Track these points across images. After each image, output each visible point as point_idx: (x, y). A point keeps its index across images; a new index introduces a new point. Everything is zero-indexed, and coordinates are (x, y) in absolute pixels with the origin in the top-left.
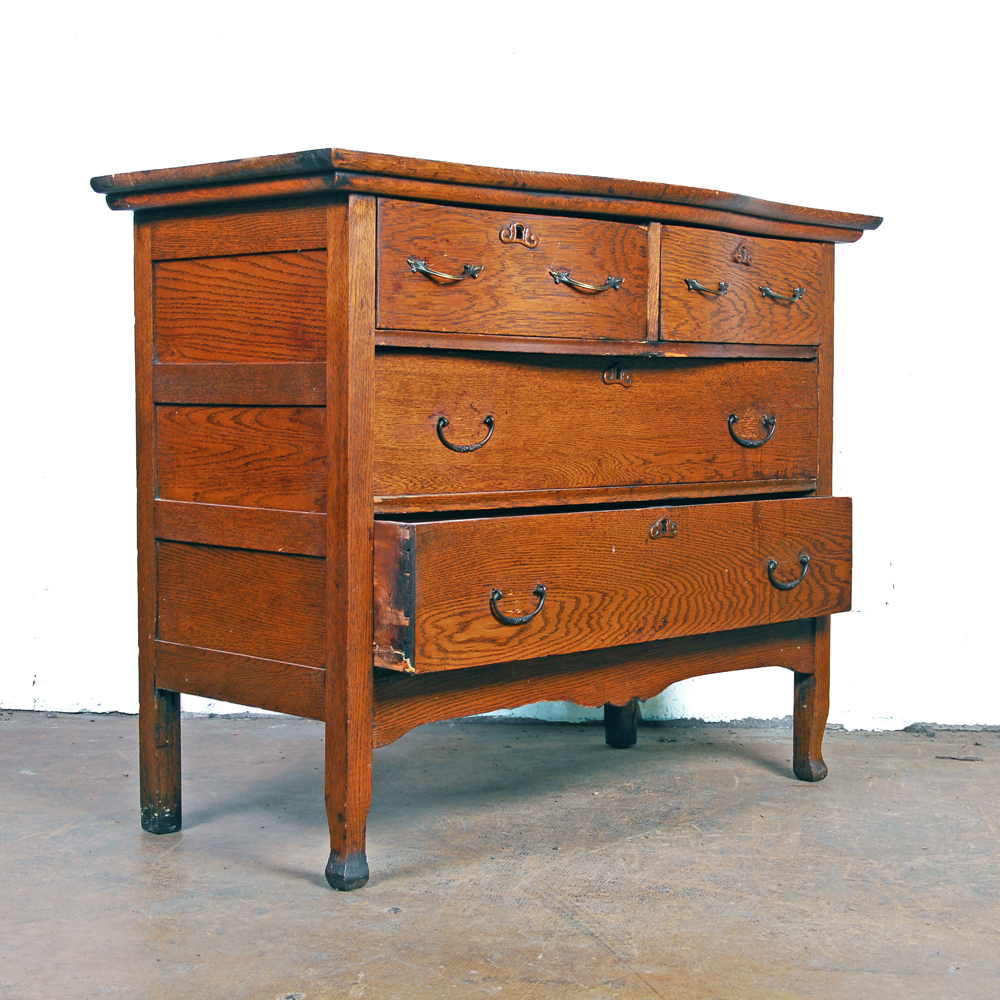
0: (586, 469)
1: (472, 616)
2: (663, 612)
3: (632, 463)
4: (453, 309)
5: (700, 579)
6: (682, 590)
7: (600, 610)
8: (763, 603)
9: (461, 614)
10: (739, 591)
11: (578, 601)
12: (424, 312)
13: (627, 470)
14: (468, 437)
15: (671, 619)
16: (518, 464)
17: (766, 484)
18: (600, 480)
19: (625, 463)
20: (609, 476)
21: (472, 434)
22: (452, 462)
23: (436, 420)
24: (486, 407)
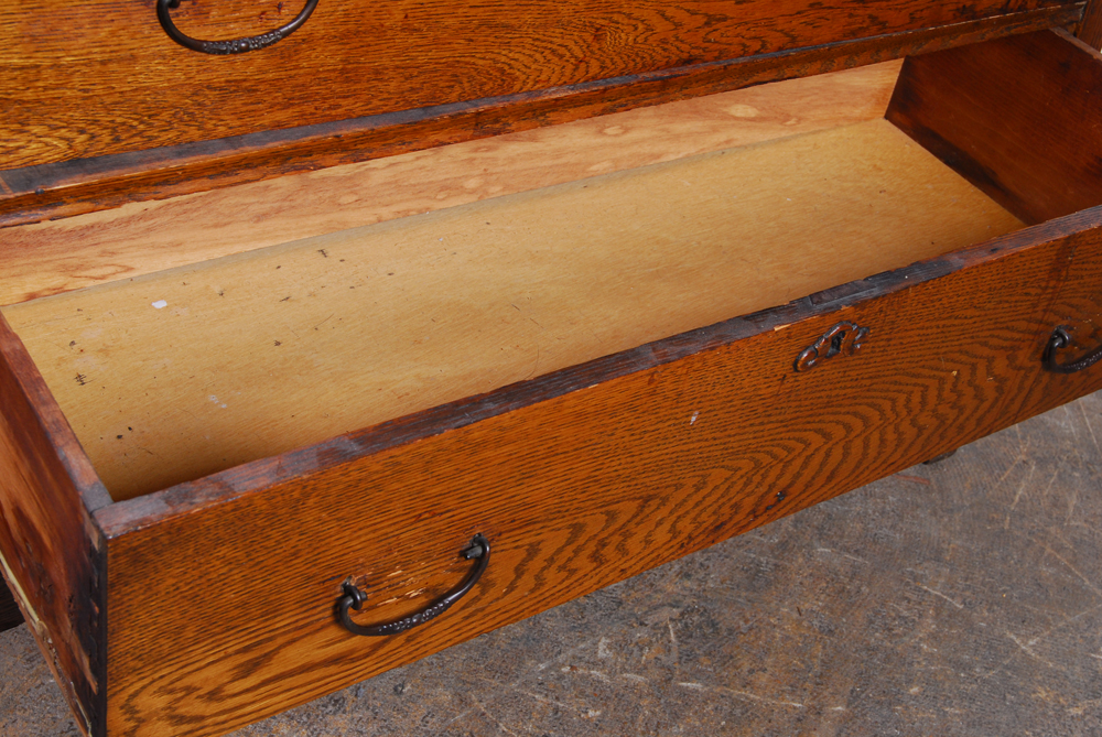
0: (562, 51)
1: (280, 641)
2: (783, 482)
3: (678, 25)
7: (632, 525)
8: (1013, 400)
9: (246, 650)
11: (577, 529)
13: (664, 41)
14: (248, 19)
16: (386, 62)
17: (977, 26)
18: (594, 68)
19: (661, 27)
20: (616, 59)
21: (259, 11)
22: (203, 77)
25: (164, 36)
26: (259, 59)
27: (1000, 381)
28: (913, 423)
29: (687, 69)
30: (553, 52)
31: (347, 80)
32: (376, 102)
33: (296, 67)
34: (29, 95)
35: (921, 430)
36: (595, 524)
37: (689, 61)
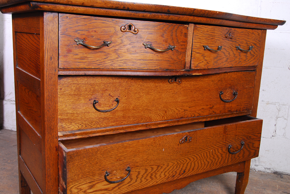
0: (160, 115)
1: (96, 182)
2: (184, 168)
3: (179, 111)
4: (98, 59)
5: (200, 155)
6: (192, 159)
7: (156, 171)
8: (225, 159)
9: (90, 183)
10: (216, 157)
11: (146, 170)
12: (83, 61)
13: (177, 114)
14: (107, 107)
15: (187, 170)
16: (130, 115)
17: (232, 114)
18: (166, 118)
19: (176, 111)
20: (169, 116)
21: (109, 105)
22: (100, 116)
23: (92, 101)
24: (116, 95)
25: (94, 109)
26: (109, 113)
27: (222, 155)
28: (206, 160)
30: (158, 115)
31: (124, 118)
32: (129, 122)
33: (115, 115)
34: (72, 118)
35: (208, 162)
36: (150, 170)
37: (182, 118)
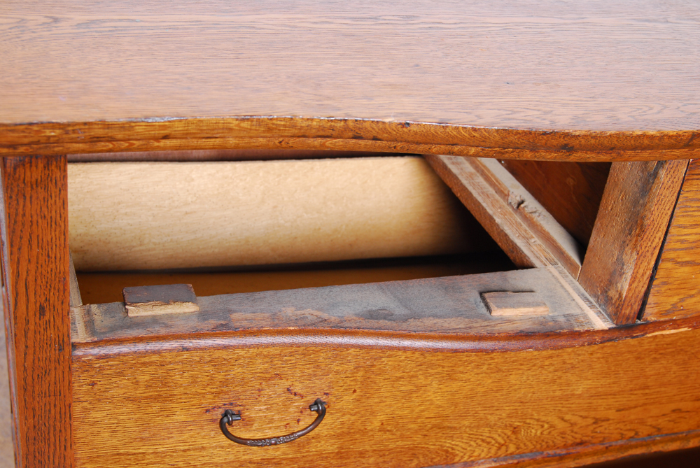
0: (489, 440)
3: (573, 425)
13: (563, 433)
14: (278, 427)
16: (368, 448)
18: (512, 448)
19: (561, 425)
20: (528, 443)
21: (285, 423)
22: (247, 457)
23: (218, 414)
24: (315, 388)
25: (223, 436)
26: (283, 448)
29: (579, 449)
30: (483, 441)
31: (341, 458)
33: (307, 452)
37: (581, 443)
